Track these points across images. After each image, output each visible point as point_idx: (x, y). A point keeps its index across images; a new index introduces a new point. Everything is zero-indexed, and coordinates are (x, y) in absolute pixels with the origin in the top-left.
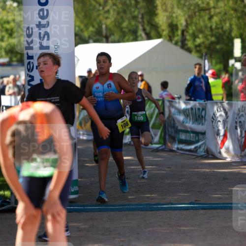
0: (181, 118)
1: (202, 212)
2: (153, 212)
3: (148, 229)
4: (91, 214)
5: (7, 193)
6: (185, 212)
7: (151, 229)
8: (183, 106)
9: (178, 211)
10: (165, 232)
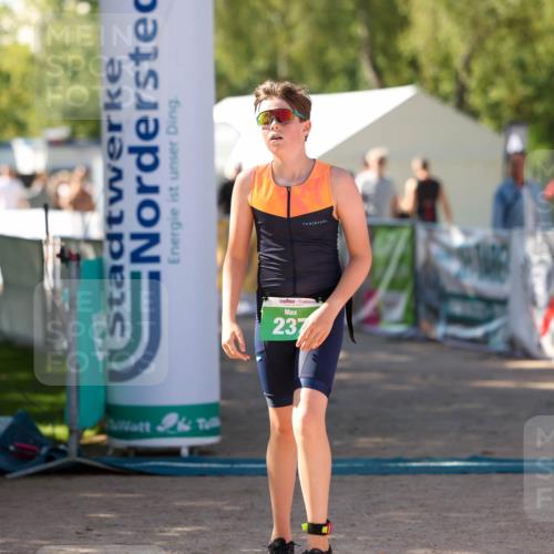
0: (453, 266)
1: (497, 478)
2: (387, 478)
3: (376, 516)
4: (248, 480)
5: (61, 431)
6: (459, 478)
7: (382, 515)
8: (457, 239)
9: (444, 477)
10: (414, 522)
